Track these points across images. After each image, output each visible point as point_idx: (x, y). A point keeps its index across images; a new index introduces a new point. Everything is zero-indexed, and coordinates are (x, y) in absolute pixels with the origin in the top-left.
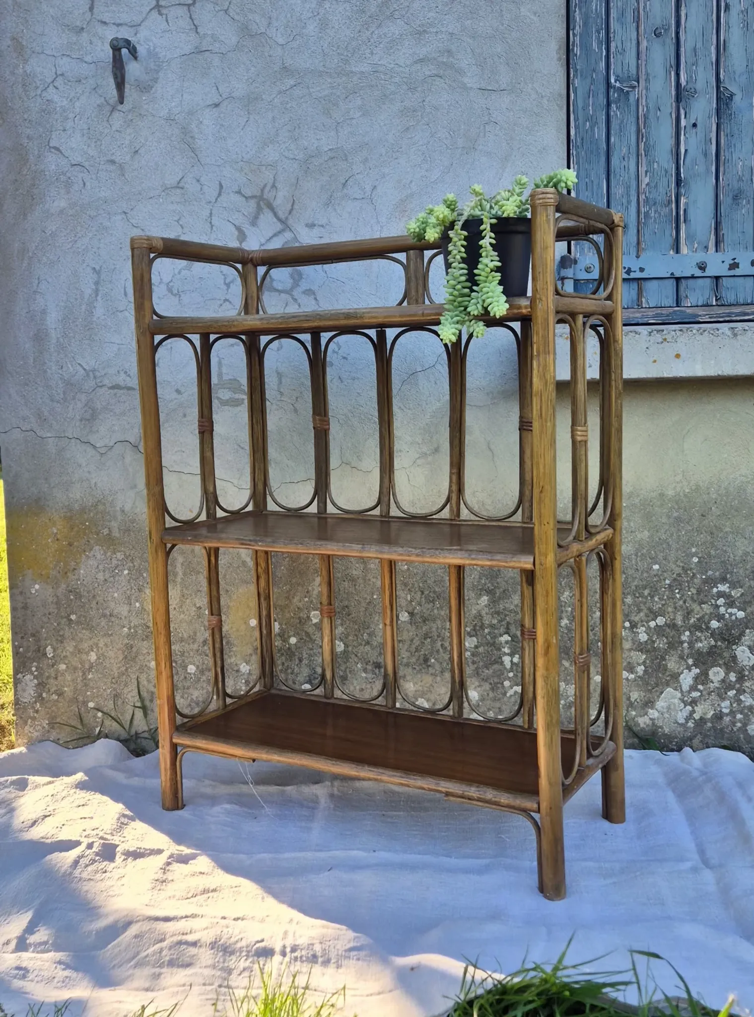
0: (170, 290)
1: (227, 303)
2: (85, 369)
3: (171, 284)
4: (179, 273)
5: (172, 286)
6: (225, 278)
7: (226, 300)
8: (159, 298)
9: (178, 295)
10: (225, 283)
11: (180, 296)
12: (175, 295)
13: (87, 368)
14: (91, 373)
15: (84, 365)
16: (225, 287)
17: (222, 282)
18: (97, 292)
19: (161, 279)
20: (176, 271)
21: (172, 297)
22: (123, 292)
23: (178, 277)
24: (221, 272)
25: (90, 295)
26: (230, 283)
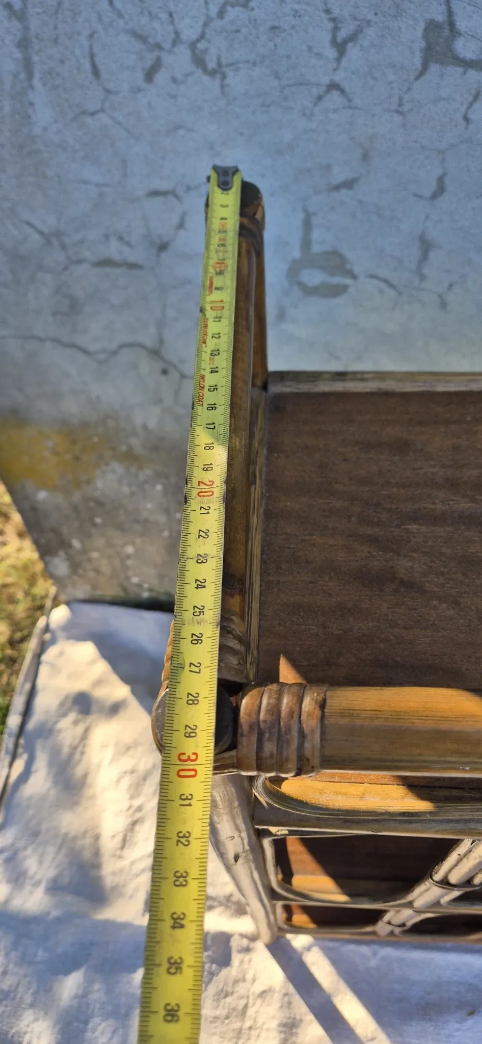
0: (199, 61)
1: (335, 94)
2: (40, 233)
3: (201, 45)
4: (221, 14)
5: (205, 51)
6: (336, 29)
7: (333, 86)
8: (174, 80)
9: (217, 72)
10: (334, 42)
11: (224, 77)
12: (212, 73)
13: (45, 230)
14: (54, 240)
15: (38, 224)
16: (331, 53)
17: (327, 38)
18: (28, 66)
19: (177, 33)
20: (214, 10)
21: (206, 79)
22: (87, 65)
23: (218, 24)
24: (328, 11)
25: (15, 76)
26: (345, 42)
